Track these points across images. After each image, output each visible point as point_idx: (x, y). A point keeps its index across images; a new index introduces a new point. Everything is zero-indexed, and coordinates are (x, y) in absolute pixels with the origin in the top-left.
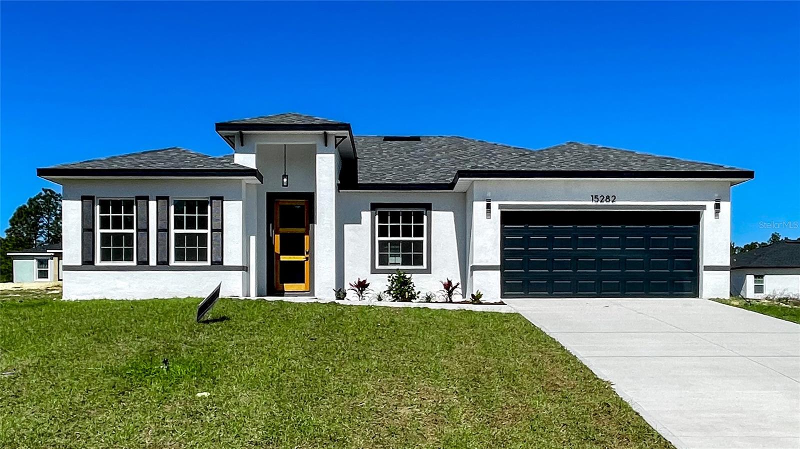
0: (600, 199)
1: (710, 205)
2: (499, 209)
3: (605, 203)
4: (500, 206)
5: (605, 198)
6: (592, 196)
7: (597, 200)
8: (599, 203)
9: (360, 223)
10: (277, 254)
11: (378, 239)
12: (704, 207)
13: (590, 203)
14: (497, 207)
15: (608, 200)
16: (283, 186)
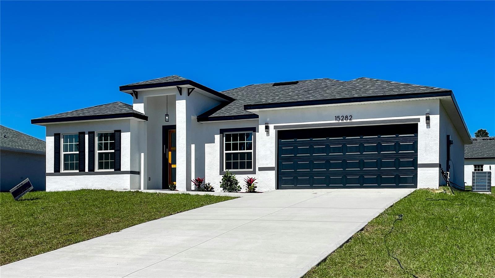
0: (341, 119)
1: (423, 118)
2: (274, 129)
3: (345, 121)
4: (275, 127)
5: (345, 118)
6: (336, 117)
7: (339, 119)
8: (341, 121)
9: (214, 143)
10: (170, 163)
11: (225, 152)
12: (418, 120)
13: (335, 122)
14: (273, 128)
15: (347, 119)
16: (166, 121)
